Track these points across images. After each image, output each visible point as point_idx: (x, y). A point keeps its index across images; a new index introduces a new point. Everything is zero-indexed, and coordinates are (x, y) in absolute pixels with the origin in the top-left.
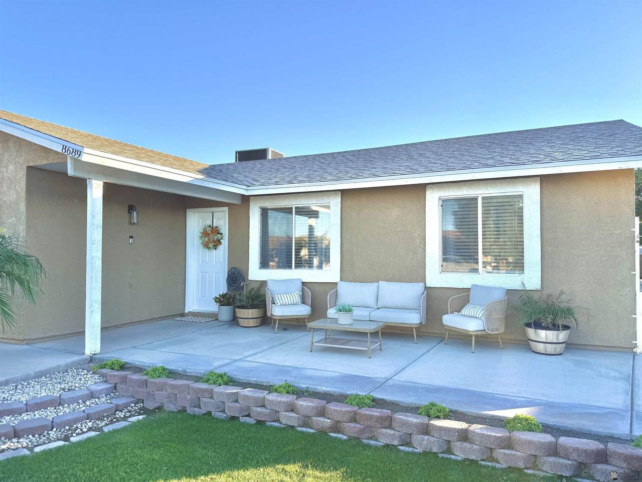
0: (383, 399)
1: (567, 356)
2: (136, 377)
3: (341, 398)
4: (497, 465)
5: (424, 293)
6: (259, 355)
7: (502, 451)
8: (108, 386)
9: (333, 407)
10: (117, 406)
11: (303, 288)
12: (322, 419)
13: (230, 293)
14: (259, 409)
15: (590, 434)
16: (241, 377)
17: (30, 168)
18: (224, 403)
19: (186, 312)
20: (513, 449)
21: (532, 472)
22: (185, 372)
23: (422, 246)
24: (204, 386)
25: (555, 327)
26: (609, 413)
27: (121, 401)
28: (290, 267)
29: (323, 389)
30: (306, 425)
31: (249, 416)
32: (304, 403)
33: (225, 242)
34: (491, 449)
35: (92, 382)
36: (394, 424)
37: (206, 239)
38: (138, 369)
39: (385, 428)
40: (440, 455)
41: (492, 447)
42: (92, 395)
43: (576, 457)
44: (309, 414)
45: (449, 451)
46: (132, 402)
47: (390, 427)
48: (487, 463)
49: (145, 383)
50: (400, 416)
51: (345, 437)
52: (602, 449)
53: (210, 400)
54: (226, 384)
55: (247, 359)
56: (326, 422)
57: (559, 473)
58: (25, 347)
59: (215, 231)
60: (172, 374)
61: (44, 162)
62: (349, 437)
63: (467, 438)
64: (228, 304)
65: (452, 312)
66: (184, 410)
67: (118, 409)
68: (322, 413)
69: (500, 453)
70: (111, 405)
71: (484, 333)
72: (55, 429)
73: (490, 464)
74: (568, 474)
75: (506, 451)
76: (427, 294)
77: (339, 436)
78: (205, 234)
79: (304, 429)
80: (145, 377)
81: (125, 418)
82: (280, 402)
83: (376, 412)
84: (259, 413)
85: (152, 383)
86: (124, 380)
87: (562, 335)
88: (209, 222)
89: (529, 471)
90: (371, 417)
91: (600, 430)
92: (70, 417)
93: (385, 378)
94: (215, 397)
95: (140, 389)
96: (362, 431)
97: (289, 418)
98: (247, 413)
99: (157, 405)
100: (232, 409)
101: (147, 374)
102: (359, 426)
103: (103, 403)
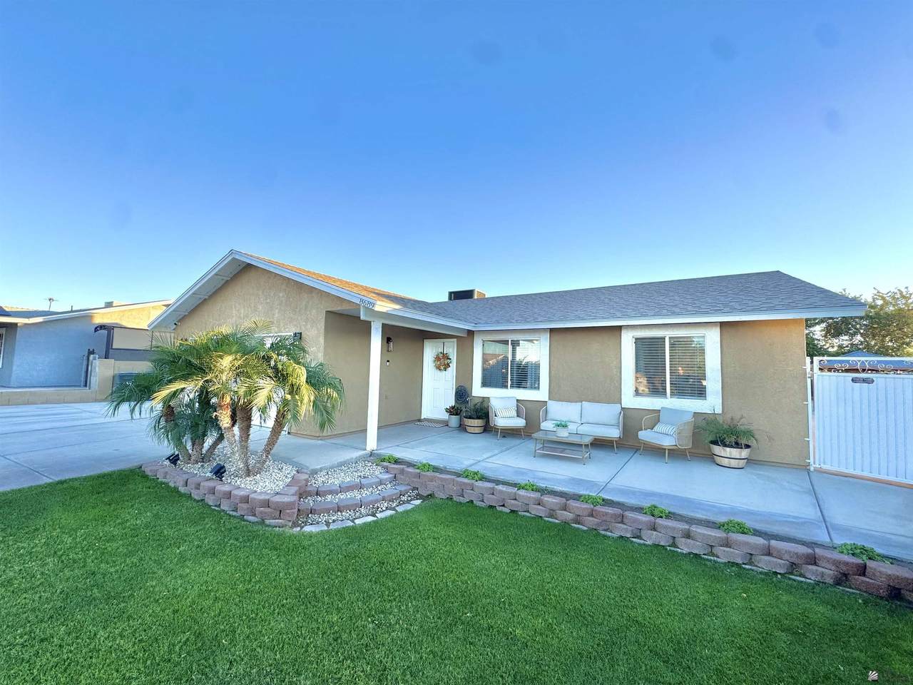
0: (610, 500)
1: (748, 469)
2: (410, 470)
3: (577, 497)
4: (719, 560)
5: (621, 413)
6: (494, 458)
7: (721, 548)
8: (391, 476)
9: (572, 503)
10: (401, 491)
11: (517, 405)
12: (565, 513)
13: (458, 406)
14: (513, 501)
15: (794, 539)
16: (489, 474)
17: (328, 312)
18: (483, 495)
19: (422, 418)
20: (730, 547)
21: (750, 567)
22: (446, 468)
23: (618, 374)
24: (466, 480)
25: (737, 445)
26: (805, 523)
27: (403, 488)
28: (506, 387)
29: (559, 488)
30: (551, 516)
31: (503, 506)
32: (550, 500)
33: (453, 365)
34: (712, 546)
35: (378, 472)
36: (625, 520)
37: (439, 363)
38: (410, 464)
39: (619, 523)
40: (668, 548)
41: (713, 544)
42: (381, 483)
43: (788, 558)
44: (555, 508)
45: (674, 545)
46: (410, 490)
47: (622, 522)
48: (709, 557)
49: (419, 476)
50: (629, 514)
51: (585, 528)
52: (810, 554)
53: (472, 492)
54: (480, 480)
55: (487, 460)
56: (568, 516)
57: (774, 570)
58: (320, 442)
59: (446, 357)
60: (436, 469)
61: (339, 308)
62: (589, 528)
63: (689, 536)
64: (457, 414)
65: (645, 429)
66: (450, 498)
67: (402, 494)
68: (565, 508)
69: (719, 550)
70: (396, 491)
71: (676, 447)
72: (363, 507)
73: (712, 558)
74: (782, 572)
75: (725, 549)
76: (624, 414)
77: (581, 527)
78: (437, 358)
79: (550, 520)
80: (418, 471)
81: (408, 502)
82: (530, 497)
83: (610, 510)
84: (513, 505)
85: (424, 476)
86: (402, 472)
87: (745, 453)
88: (441, 350)
89: (747, 567)
90: (607, 514)
91: (803, 537)
92: (371, 498)
93: (604, 482)
94: (475, 489)
95: (415, 480)
96: (598, 524)
97: (536, 510)
98: (502, 504)
99: (429, 492)
100: (490, 500)
101: (418, 468)
102: (596, 520)
103: (389, 490)
